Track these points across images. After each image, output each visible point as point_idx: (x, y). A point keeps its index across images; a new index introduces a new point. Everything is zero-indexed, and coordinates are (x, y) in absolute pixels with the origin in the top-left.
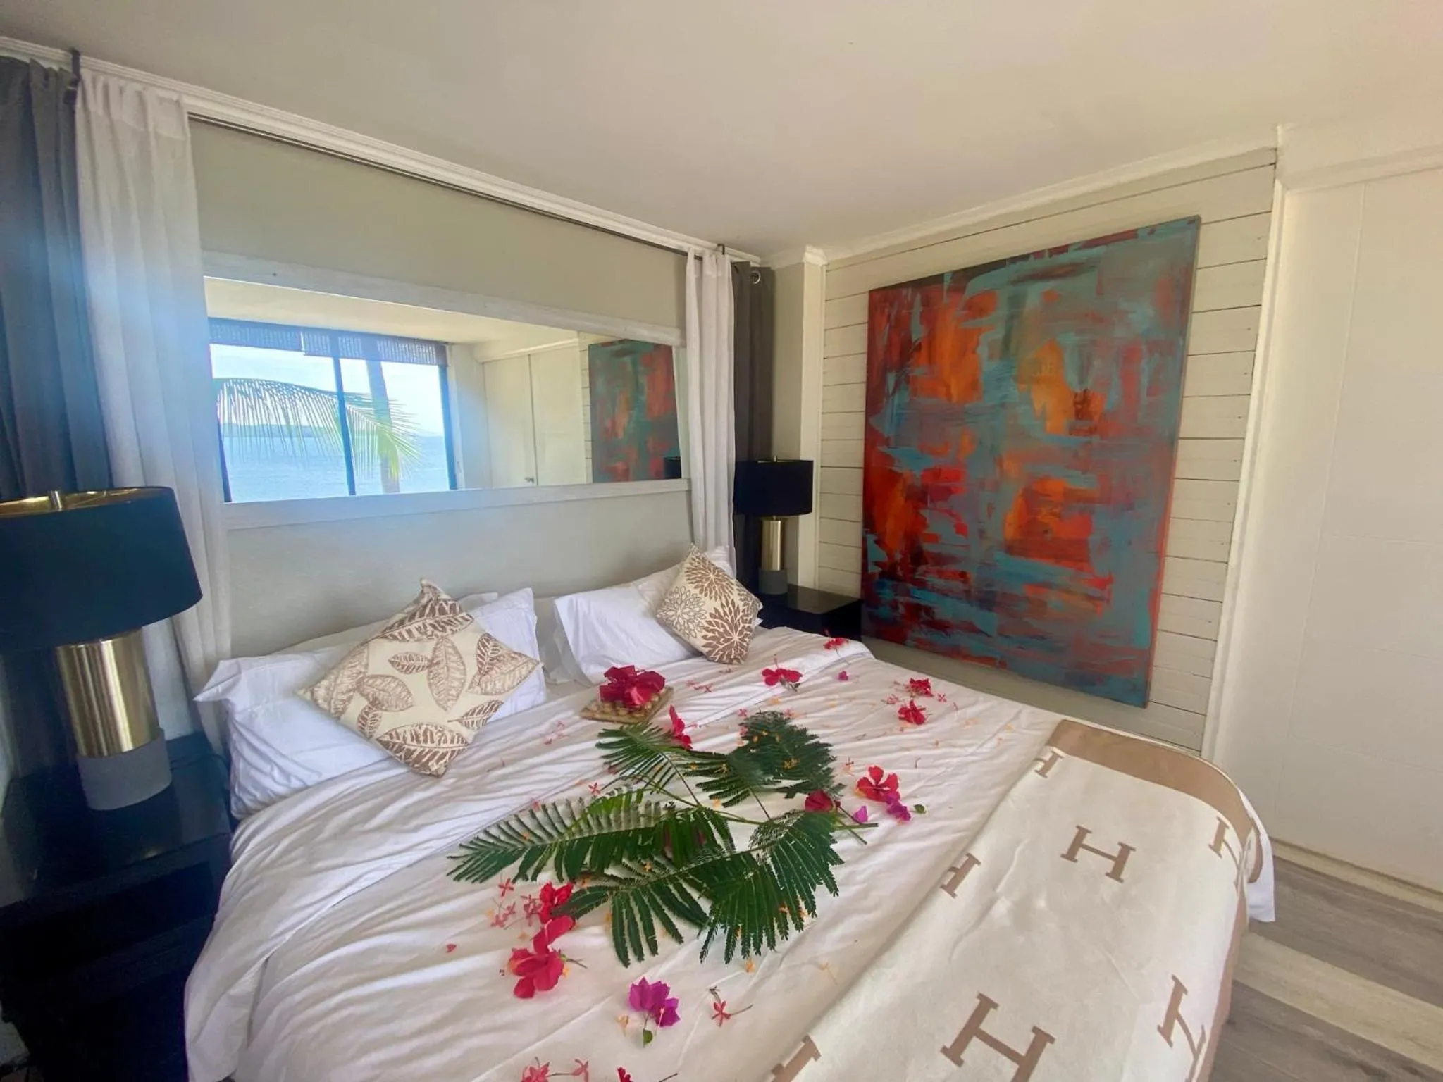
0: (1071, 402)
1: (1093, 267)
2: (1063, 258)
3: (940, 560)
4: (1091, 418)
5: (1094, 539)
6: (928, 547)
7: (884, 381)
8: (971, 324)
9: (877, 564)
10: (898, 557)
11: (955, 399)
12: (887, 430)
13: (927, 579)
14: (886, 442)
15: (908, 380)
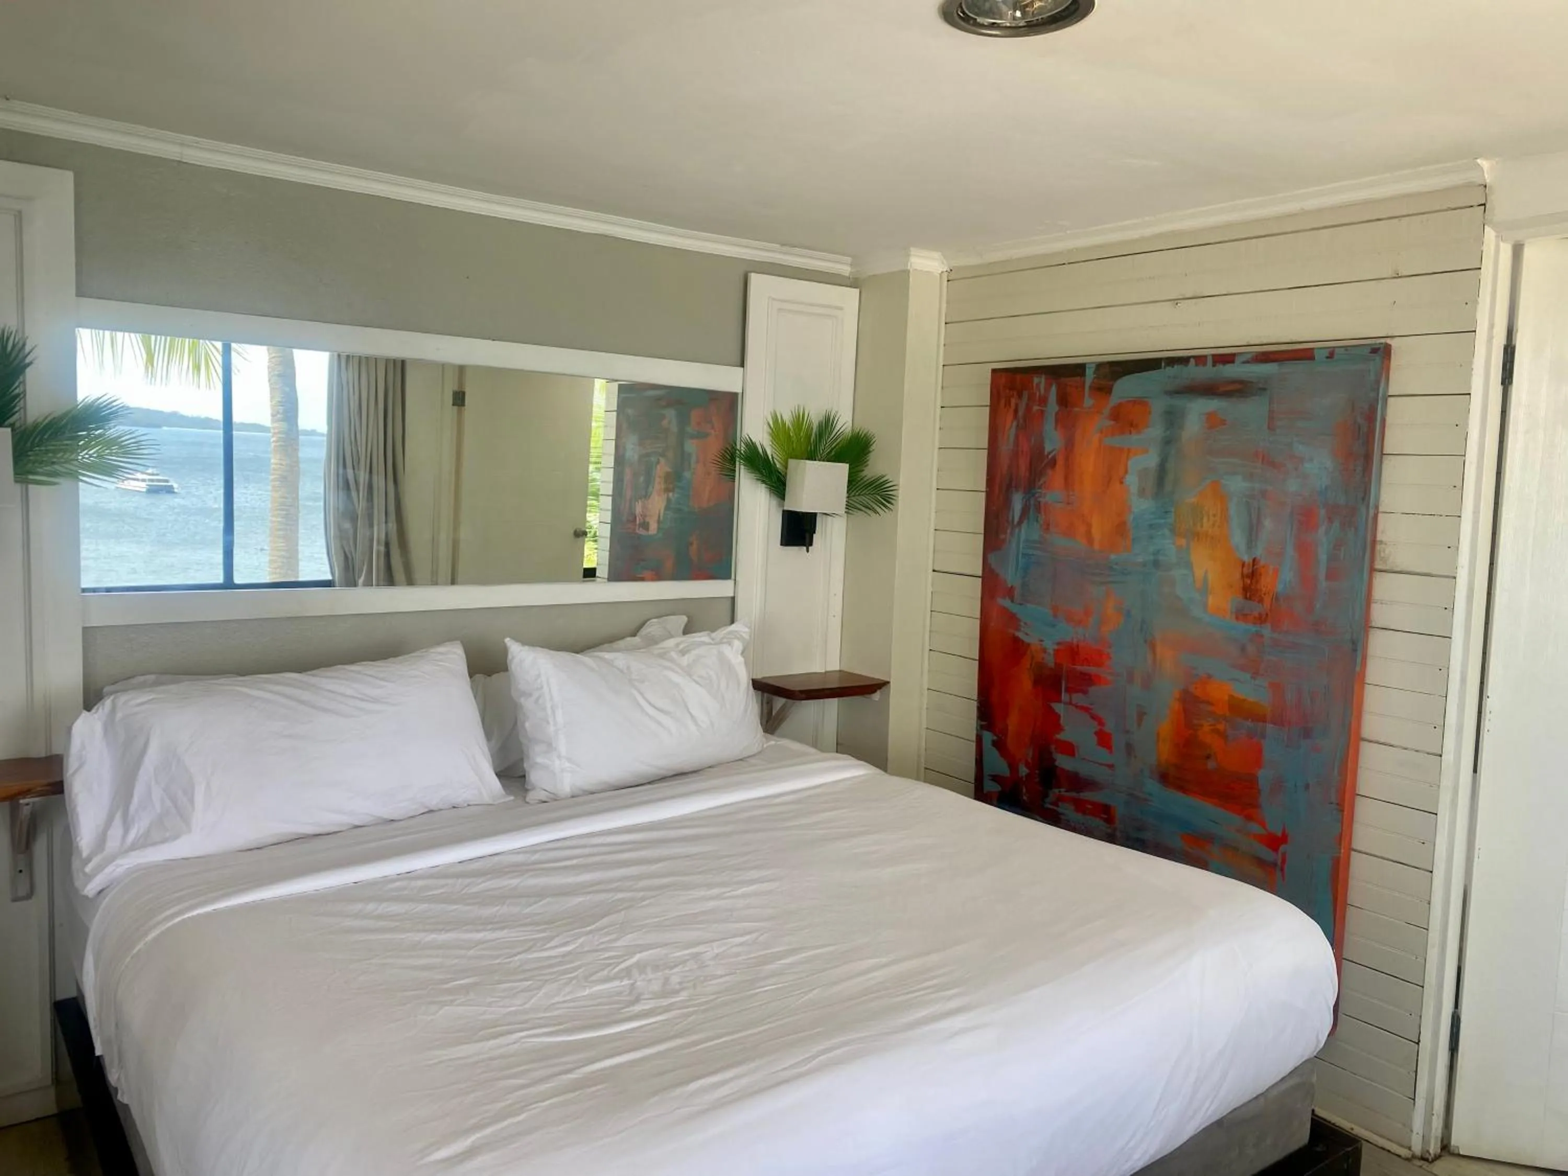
0: (1238, 575)
1: (1264, 389)
2: (1230, 371)
3: (1077, 782)
4: (1261, 601)
5: (1264, 776)
6: (1063, 762)
7: (1007, 503)
8: (1117, 441)
9: (995, 778)
10: (1023, 771)
11: (1096, 547)
12: (1010, 575)
13: (1060, 810)
14: (1010, 593)
15: (1038, 507)
